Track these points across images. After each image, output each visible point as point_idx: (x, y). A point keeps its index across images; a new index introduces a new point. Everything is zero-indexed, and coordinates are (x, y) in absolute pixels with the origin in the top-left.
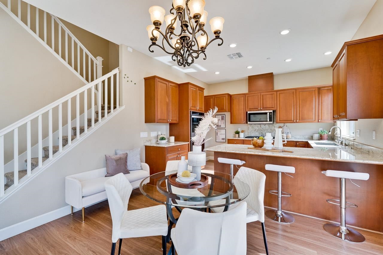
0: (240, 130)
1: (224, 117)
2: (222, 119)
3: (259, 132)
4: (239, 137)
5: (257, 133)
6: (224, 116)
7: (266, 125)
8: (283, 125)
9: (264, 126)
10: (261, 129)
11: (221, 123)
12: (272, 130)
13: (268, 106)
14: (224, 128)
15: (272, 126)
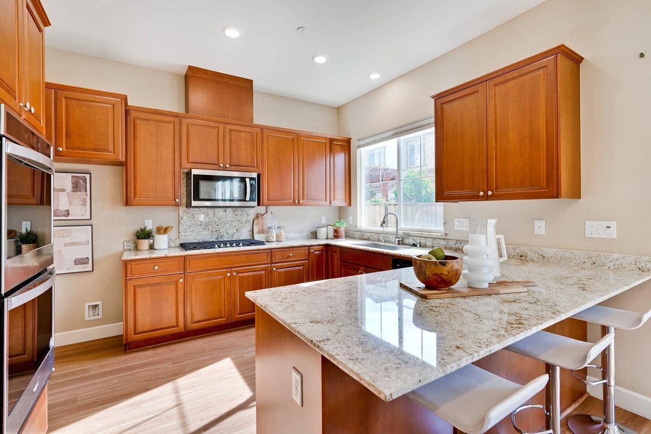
0: (150, 226)
1: (86, 183)
2: (76, 187)
3: (210, 228)
4: (152, 247)
5: (204, 233)
6: (88, 176)
7: (228, 210)
8: (265, 211)
9: (225, 213)
10: (216, 220)
11: (70, 204)
12: (242, 223)
13: (243, 161)
14: (87, 223)
15: (242, 213)
